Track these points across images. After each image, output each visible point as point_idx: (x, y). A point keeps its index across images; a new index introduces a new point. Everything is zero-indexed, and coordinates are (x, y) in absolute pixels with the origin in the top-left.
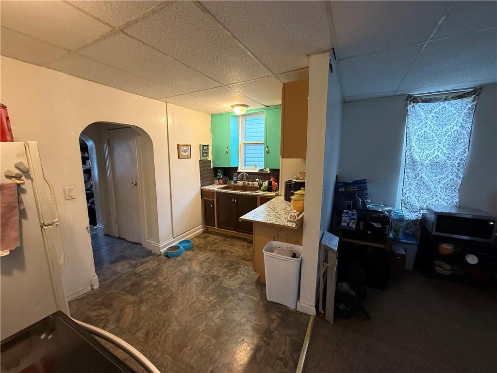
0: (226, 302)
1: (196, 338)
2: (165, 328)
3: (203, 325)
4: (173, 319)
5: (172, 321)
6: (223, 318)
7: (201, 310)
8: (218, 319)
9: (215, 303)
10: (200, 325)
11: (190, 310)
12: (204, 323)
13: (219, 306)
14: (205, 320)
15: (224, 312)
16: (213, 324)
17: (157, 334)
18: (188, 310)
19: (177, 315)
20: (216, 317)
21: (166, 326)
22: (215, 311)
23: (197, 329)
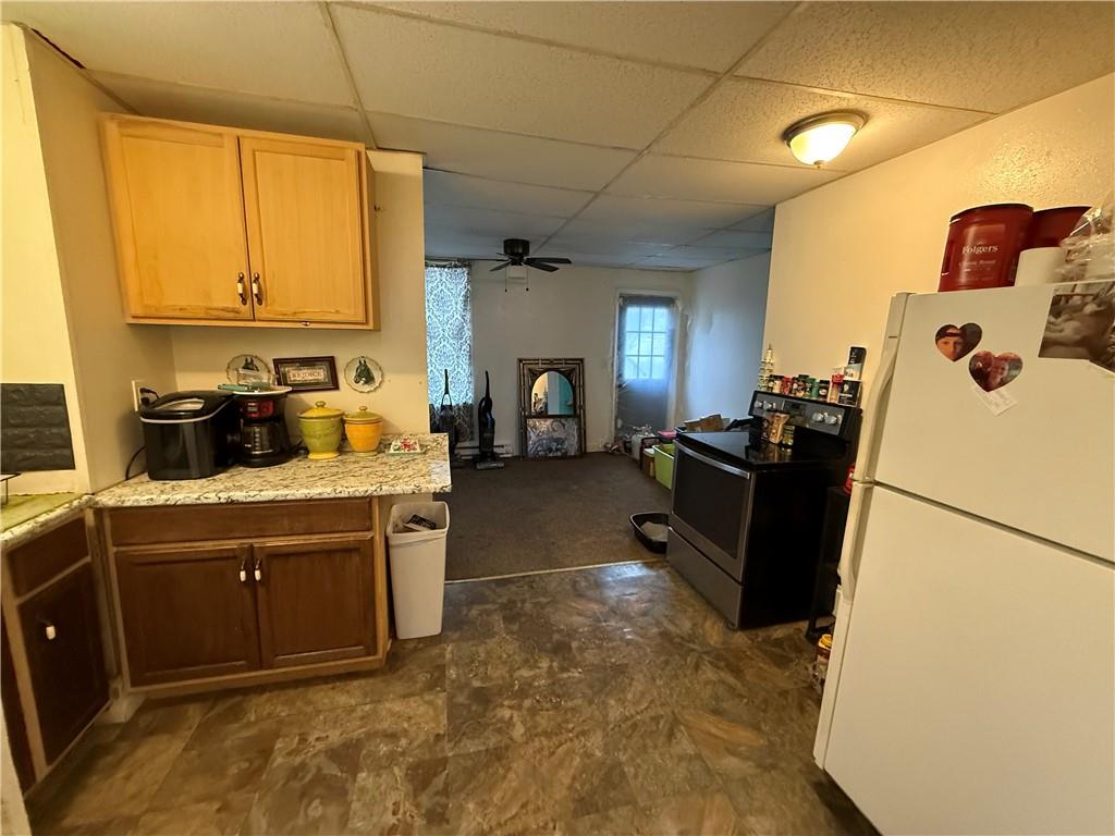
0: (494, 683)
1: (593, 664)
2: (634, 720)
3: (570, 674)
4: (611, 726)
5: (615, 726)
6: (532, 661)
7: (549, 705)
8: (540, 665)
9: (514, 696)
10: (574, 677)
11: (567, 721)
12: (565, 675)
13: (513, 686)
14: (559, 680)
15: (519, 668)
16: (555, 664)
17: (652, 718)
18: (571, 726)
19: (599, 733)
20: (538, 671)
21: (629, 723)
22: (529, 680)
23: (583, 676)
